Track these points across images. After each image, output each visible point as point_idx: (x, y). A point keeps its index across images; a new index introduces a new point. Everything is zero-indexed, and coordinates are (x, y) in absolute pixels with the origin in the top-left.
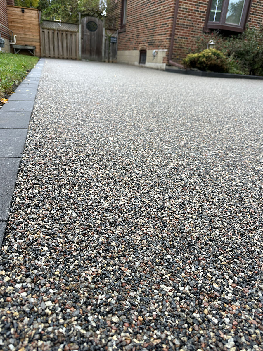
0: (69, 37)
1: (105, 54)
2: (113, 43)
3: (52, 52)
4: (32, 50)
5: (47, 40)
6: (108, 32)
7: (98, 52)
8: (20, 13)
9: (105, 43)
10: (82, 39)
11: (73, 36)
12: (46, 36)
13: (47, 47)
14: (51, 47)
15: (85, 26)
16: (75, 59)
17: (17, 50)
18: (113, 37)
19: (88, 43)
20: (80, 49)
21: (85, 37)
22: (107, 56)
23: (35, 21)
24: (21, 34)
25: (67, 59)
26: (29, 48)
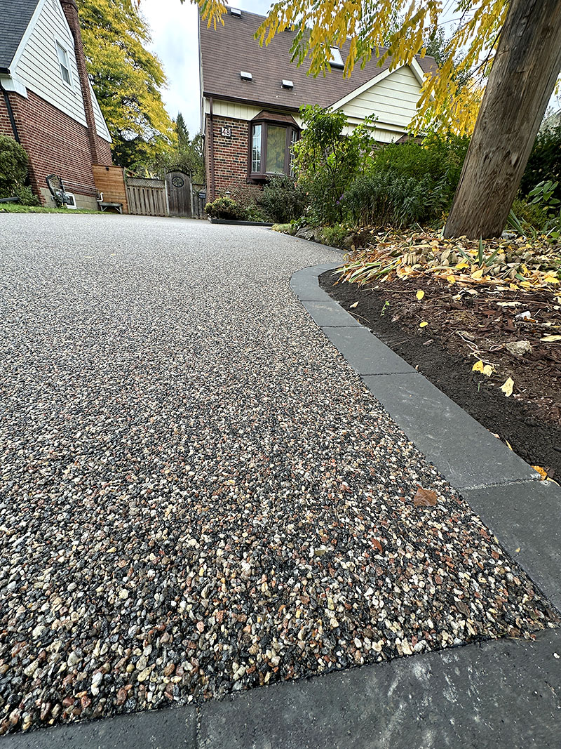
0: (155, 194)
1: (194, 211)
2: (202, 199)
3: (139, 209)
4: (118, 207)
5: (133, 198)
6: (196, 187)
7: (187, 209)
8: (105, 171)
9: (194, 199)
10: (169, 195)
11: (160, 192)
12: (132, 194)
13: (134, 205)
14: (138, 204)
15: (170, 182)
16: (164, 216)
17: (104, 207)
18: (201, 193)
19: (175, 199)
20: (168, 206)
21: (171, 193)
22: (196, 212)
23: (121, 179)
24: (107, 192)
25: (155, 216)
26: (114, 205)
